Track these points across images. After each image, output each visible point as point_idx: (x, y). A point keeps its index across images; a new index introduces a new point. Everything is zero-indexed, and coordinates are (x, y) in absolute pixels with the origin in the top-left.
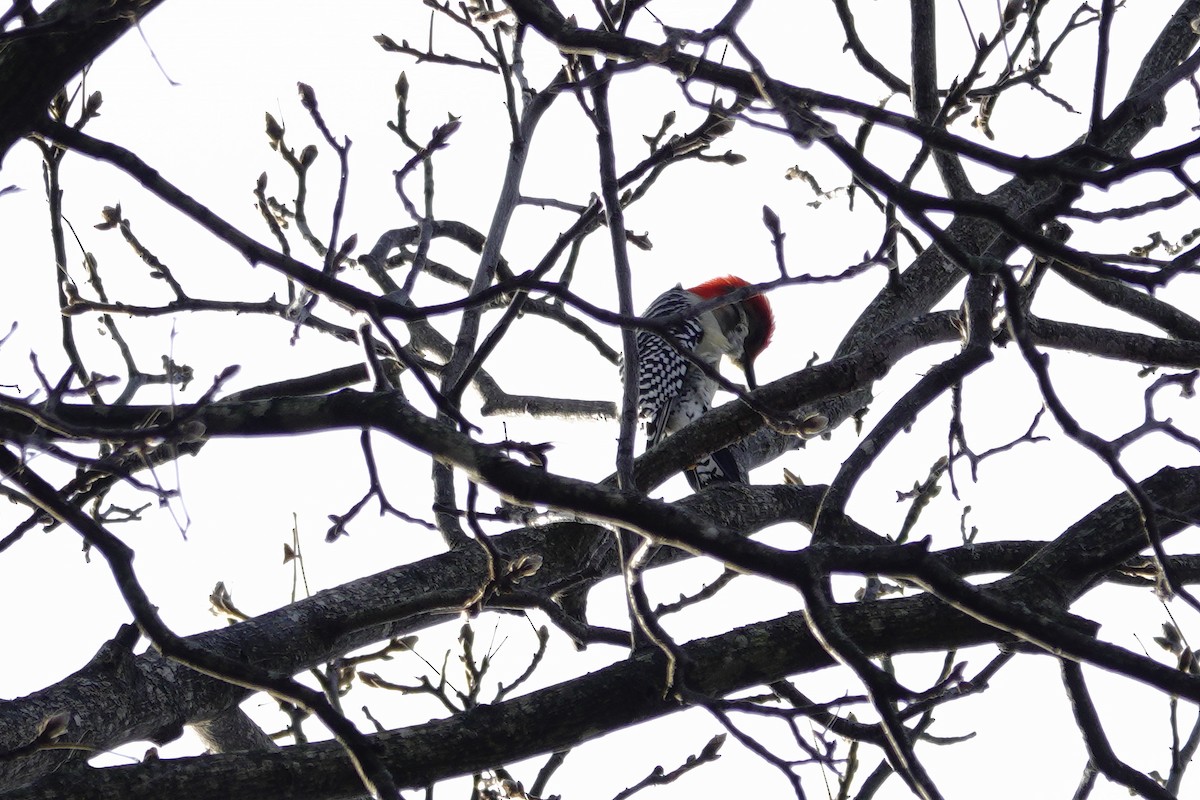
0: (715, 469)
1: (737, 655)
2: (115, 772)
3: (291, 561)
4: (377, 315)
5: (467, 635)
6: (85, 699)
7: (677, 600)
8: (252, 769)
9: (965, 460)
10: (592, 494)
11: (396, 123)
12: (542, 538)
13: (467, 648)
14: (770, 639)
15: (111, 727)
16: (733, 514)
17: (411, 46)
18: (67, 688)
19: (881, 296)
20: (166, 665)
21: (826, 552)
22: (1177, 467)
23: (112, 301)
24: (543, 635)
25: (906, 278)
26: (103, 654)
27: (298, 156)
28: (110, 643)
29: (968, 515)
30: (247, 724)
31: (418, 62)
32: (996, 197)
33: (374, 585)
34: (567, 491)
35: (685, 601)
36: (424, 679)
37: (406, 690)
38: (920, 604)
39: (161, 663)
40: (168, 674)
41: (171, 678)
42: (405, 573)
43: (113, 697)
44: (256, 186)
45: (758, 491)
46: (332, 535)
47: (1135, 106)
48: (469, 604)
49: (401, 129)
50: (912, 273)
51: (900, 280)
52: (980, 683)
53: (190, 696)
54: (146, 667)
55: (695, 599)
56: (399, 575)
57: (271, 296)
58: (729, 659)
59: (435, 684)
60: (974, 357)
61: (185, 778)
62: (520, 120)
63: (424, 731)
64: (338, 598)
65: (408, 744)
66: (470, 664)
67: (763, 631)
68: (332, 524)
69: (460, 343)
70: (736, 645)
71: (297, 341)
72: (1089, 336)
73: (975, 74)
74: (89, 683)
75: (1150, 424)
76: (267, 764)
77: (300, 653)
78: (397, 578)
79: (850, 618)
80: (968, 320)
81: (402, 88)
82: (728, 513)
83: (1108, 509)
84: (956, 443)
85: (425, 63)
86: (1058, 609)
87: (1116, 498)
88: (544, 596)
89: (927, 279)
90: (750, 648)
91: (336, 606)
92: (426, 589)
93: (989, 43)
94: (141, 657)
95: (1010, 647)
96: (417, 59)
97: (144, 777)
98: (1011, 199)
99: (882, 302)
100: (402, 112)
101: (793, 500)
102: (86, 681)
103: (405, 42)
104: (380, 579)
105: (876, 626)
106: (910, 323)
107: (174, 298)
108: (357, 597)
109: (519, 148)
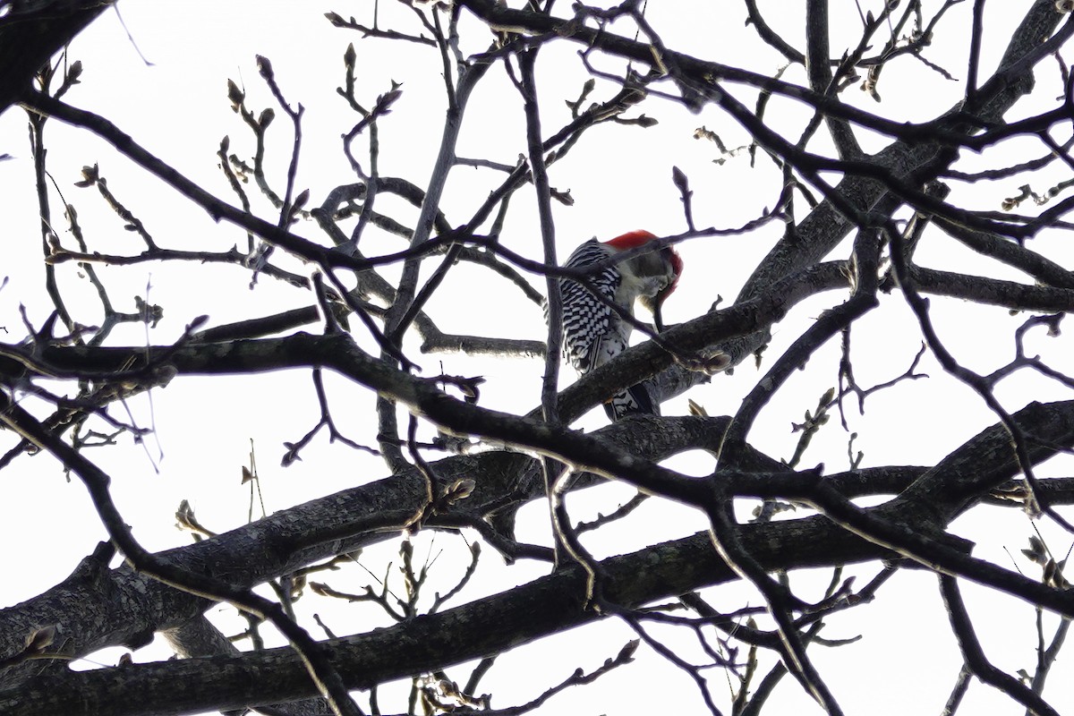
0: (631, 402)
1: (650, 570)
2: (93, 675)
3: (249, 482)
4: (327, 264)
5: (407, 549)
6: (66, 609)
7: (595, 519)
8: (215, 673)
9: (853, 395)
10: (520, 426)
11: (345, 90)
12: (475, 464)
13: (407, 560)
14: (680, 555)
15: (89, 634)
16: (646, 442)
17: (358, 23)
18: (50, 599)
19: (779, 246)
20: (138, 578)
21: (729, 479)
22: (1043, 402)
23: (90, 251)
24: (476, 550)
25: (801, 230)
26: (82, 569)
27: (257, 118)
28: (88, 559)
29: (854, 441)
30: (211, 630)
31: (364, 37)
32: (881, 157)
33: (325, 505)
34: (498, 424)
35: (602, 520)
36: (369, 588)
37: (353, 598)
38: (813, 525)
39: (134, 577)
40: (140, 586)
41: (142, 590)
42: (352, 496)
43: (92, 607)
44: (219, 149)
45: (668, 422)
46: (287, 460)
47: (1005, 79)
48: (410, 523)
49: (349, 94)
50: (807, 226)
51: (796, 231)
52: (867, 594)
53: (160, 605)
54: (121, 580)
55: (612, 518)
56: (347, 497)
57: (233, 246)
58: (642, 574)
59: (378, 592)
60: (863, 303)
61: (156, 680)
62: (455, 88)
63: (369, 639)
64: (293, 518)
65: (355, 650)
66: (410, 575)
67: (673, 549)
68: (286, 451)
69: (401, 289)
70: (648, 561)
71: (255, 286)
72: (965, 283)
73: (863, 47)
74: (70, 594)
75: (1021, 361)
76: (230, 668)
77: (258, 567)
78: (345, 500)
79: (751, 537)
80: (856, 270)
81: (350, 58)
82: (641, 442)
83: (981, 440)
84: (845, 379)
85: (370, 38)
86: (936, 529)
87: (988, 430)
88: (476, 516)
89: (820, 231)
90: (661, 565)
91: (290, 525)
92: (371, 510)
93: (875, 19)
94: (116, 572)
95: (894, 562)
96: (363, 34)
97: (119, 679)
98: (896, 159)
99: (780, 251)
100: (350, 80)
101: (699, 430)
102: (67, 593)
103: (352, 19)
104: (330, 501)
105: (774, 544)
106: (805, 272)
107: (146, 248)
108: (309, 517)
109: (455, 114)
